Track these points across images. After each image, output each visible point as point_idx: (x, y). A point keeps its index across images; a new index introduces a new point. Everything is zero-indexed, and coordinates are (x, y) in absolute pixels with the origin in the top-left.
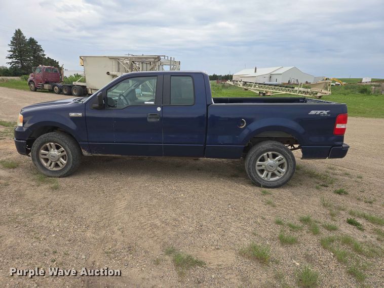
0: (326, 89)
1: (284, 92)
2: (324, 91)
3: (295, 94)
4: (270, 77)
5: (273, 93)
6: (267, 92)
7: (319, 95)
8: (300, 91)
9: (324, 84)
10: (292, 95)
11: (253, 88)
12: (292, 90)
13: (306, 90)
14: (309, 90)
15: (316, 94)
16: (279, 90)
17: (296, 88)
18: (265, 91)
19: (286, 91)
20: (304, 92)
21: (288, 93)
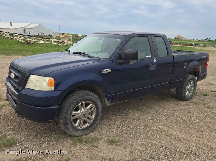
0: (70, 40)
1: (43, 42)
2: (69, 42)
3: (51, 43)
4: (24, 30)
5: (35, 42)
6: (30, 41)
7: (66, 44)
8: (54, 41)
9: (68, 37)
10: (49, 43)
11: (18, 37)
12: (49, 41)
13: (58, 41)
14: (60, 41)
15: (65, 43)
16: (40, 40)
17: (51, 39)
18: (29, 41)
19: (45, 41)
20: (57, 42)
21: (46, 42)
